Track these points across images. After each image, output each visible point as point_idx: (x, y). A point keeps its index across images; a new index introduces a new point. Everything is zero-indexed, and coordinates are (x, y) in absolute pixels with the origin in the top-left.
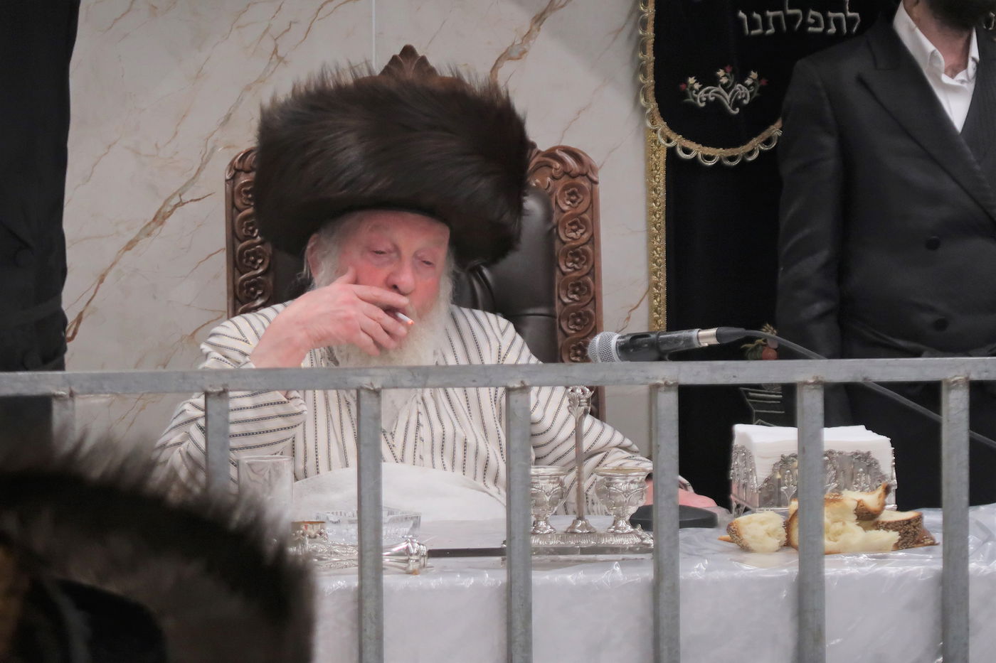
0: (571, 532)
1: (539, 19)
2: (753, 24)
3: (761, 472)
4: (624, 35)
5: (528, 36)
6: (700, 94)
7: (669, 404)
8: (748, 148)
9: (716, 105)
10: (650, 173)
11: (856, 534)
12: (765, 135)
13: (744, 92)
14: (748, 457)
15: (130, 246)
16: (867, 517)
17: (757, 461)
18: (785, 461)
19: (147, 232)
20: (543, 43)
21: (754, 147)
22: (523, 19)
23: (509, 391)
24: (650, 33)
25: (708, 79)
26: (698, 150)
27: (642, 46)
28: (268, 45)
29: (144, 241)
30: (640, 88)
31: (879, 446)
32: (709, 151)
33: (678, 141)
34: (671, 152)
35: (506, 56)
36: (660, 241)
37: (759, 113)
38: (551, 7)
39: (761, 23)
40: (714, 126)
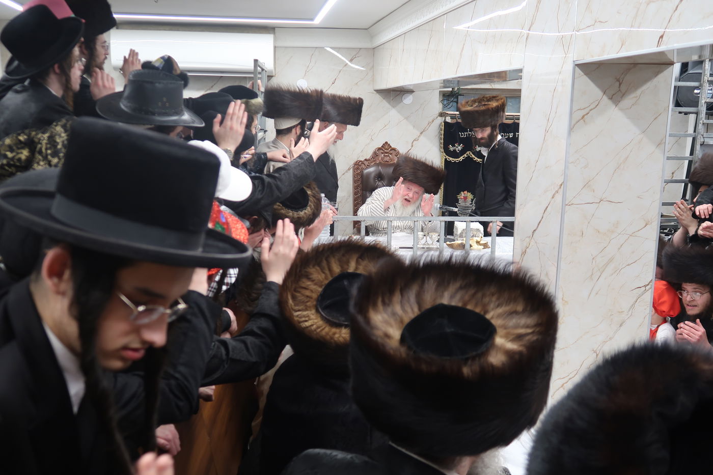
0: (424, 244)
1: (421, 133)
2: (462, 135)
3: (459, 232)
4: (437, 137)
5: (419, 136)
6: (451, 148)
7: (443, 224)
8: (459, 159)
9: (455, 151)
10: (441, 163)
12: (463, 156)
13: (460, 148)
14: (457, 229)
15: (344, 174)
16: (478, 242)
17: (459, 230)
18: (463, 230)
19: (347, 172)
21: (461, 158)
22: (418, 133)
23: (415, 221)
24: (443, 136)
25: (453, 146)
26: (451, 159)
27: (441, 139)
29: (346, 174)
30: (441, 147)
32: (453, 159)
33: (447, 157)
34: (446, 159)
37: (463, 152)
38: (424, 131)
39: (463, 135)
40: (454, 154)
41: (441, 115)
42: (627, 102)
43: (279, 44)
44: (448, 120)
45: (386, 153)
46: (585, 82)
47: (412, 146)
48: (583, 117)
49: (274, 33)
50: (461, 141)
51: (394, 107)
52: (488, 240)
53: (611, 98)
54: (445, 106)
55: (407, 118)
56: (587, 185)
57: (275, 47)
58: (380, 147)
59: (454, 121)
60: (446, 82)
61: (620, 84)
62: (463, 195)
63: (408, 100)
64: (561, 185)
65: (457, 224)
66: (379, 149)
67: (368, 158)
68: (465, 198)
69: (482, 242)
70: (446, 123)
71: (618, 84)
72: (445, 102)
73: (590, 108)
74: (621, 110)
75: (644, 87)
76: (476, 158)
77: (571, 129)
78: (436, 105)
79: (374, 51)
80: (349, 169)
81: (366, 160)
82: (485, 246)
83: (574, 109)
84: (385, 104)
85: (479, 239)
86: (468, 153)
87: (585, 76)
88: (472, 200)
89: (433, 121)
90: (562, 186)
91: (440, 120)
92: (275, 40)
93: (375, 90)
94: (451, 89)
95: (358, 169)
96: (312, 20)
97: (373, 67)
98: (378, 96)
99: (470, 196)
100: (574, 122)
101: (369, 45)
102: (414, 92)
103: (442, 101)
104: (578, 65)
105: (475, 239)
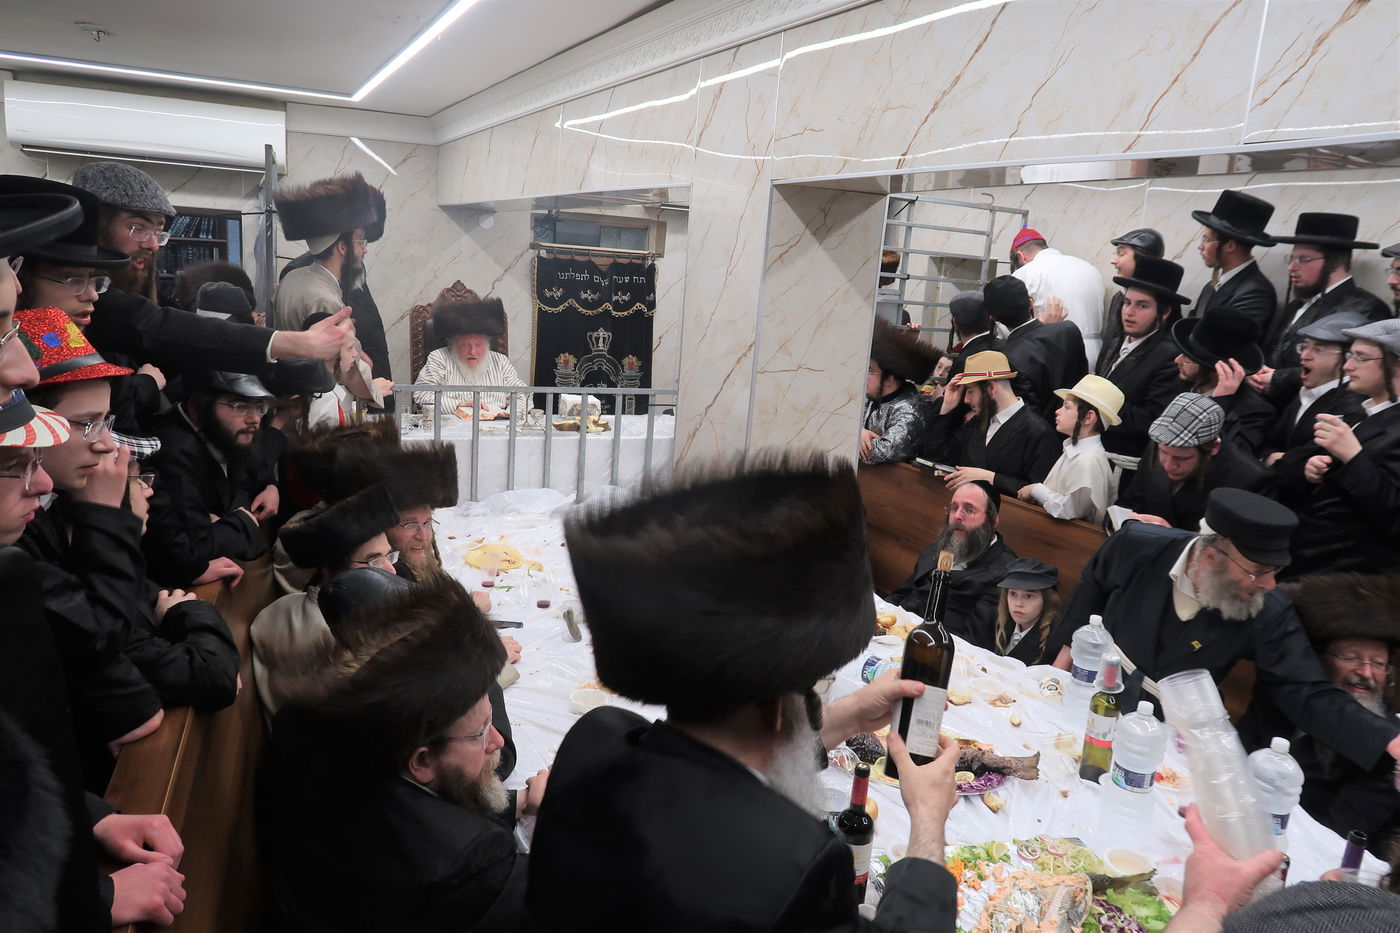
1: (506, 271)
2: (562, 276)
3: (569, 408)
4: (529, 277)
5: (503, 275)
6: (548, 293)
8: (558, 309)
9: (552, 297)
10: (534, 313)
11: (593, 427)
12: (564, 305)
13: (559, 294)
14: (565, 403)
15: (394, 326)
16: (595, 423)
17: (567, 405)
18: (572, 405)
19: (398, 321)
20: (508, 278)
21: (561, 308)
22: (502, 271)
24: (535, 277)
25: (550, 290)
26: (546, 308)
27: (533, 280)
28: (433, 273)
29: (398, 325)
30: (533, 291)
31: (597, 402)
32: (550, 308)
33: (541, 305)
34: (540, 309)
35: (497, 280)
36: (536, 331)
37: (563, 300)
38: (510, 267)
39: (564, 276)
40: (551, 302)
41: (533, 246)
42: (832, 240)
43: (295, 127)
44: (543, 253)
45: (459, 296)
46: (784, 208)
47: (493, 289)
48: (781, 256)
49: (286, 111)
50: (561, 284)
51: (467, 231)
52: (609, 418)
53: (814, 234)
54: (537, 235)
55: (485, 248)
56: (783, 347)
57: (287, 132)
58: (450, 286)
59: (552, 256)
60: (539, 202)
61: (826, 216)
62: (562, 358)
63: (488, 223)
64: (751, 346)
65: (564, 397)
66: (448, 290)
67: (432, 302)
68: (566, 362)
69: (600, 422)
70: (540, 258)
71: (823, 214)
72: (538, 230)
73: (789, 245)
74: (826, 249)
75: (854, 222)
76: (581, 309)
77: (766, 271)
78: (526, 234)
79: (438, 150)
80: (402, 318)
81: (429, 305)
82: (606, 427)
83: (771, 244)
84: (454, 226)
85: (596, 418)
86: (570, 300)
87: (784, 202)
88: (575, 365)
89: (522, 255)
90: (753, 348)
91: (532, 253)
92: (287, 121)
93: (440, 206)
94: (546, 212)
95: (418, 317)
96: (349, 95)
97: (437, 172)
98: (444, 215)
99: (572, 360)
100: (769, 263)
101: (431, 141)
102: (495, 212)
103: (533, 228)
104: (777, 186)
105: (592, 418)
